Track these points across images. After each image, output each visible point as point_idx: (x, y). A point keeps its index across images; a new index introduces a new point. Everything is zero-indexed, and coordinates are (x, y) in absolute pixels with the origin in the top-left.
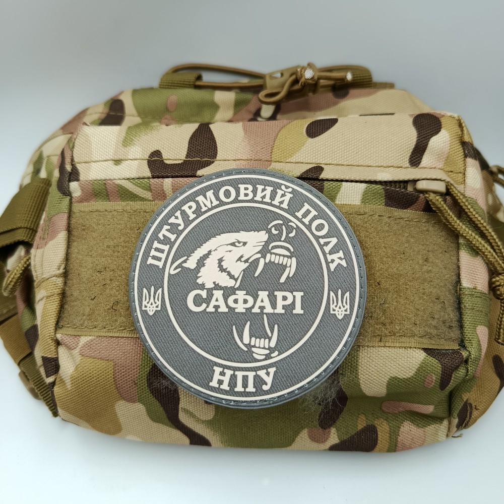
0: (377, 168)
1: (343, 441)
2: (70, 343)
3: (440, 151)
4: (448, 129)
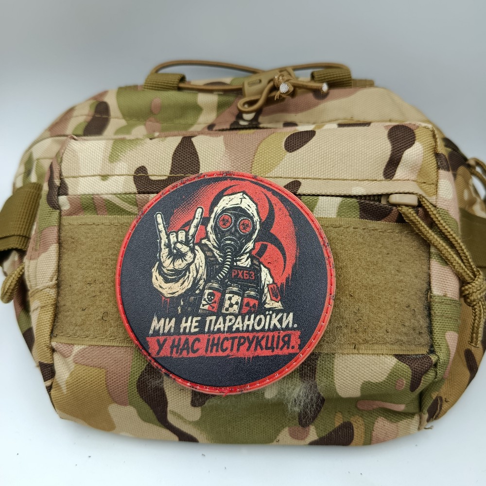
0: (353, 182)
1: (322, 438)
2: (64, 351)
3: (414, 163)
4: (422, 141)
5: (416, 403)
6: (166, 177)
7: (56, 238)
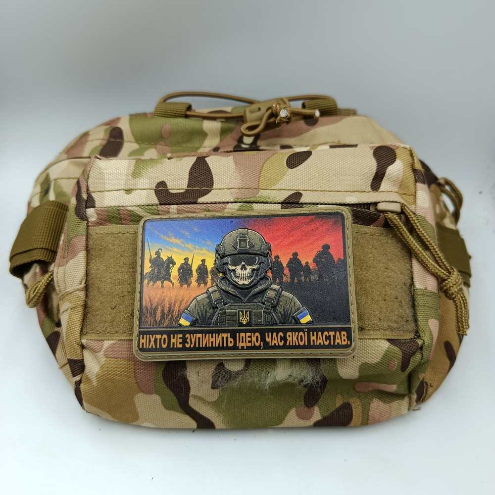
0: (345, 193)
1: (325, 417)
2: (94, 347)
3: (396, 177)
4: (401, 159)
5: (406, 384)
6: (184, 191)
7: (84, 245)
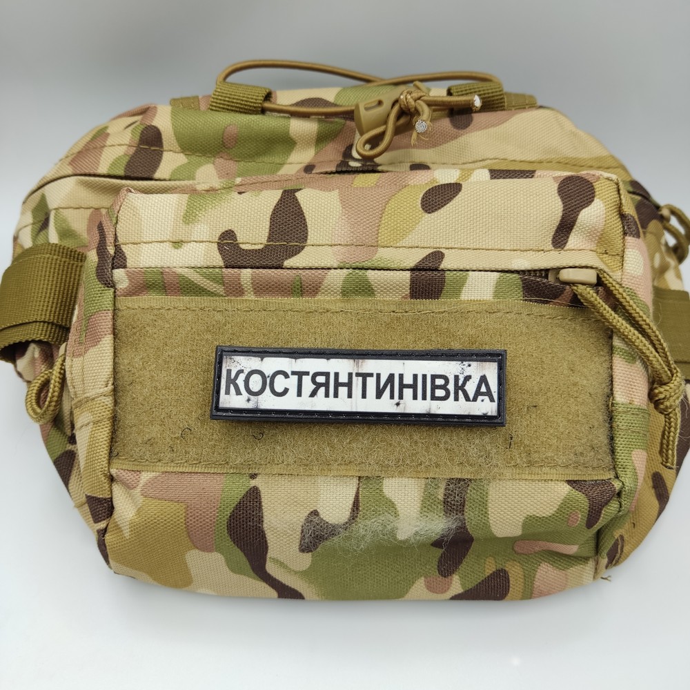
0: (512, 252)
1: (468, 590)
2: (128, 480)
3: (593, 227)
4: (604, 197)
5: (592, 544)
7: (110, 326)
